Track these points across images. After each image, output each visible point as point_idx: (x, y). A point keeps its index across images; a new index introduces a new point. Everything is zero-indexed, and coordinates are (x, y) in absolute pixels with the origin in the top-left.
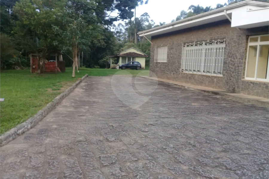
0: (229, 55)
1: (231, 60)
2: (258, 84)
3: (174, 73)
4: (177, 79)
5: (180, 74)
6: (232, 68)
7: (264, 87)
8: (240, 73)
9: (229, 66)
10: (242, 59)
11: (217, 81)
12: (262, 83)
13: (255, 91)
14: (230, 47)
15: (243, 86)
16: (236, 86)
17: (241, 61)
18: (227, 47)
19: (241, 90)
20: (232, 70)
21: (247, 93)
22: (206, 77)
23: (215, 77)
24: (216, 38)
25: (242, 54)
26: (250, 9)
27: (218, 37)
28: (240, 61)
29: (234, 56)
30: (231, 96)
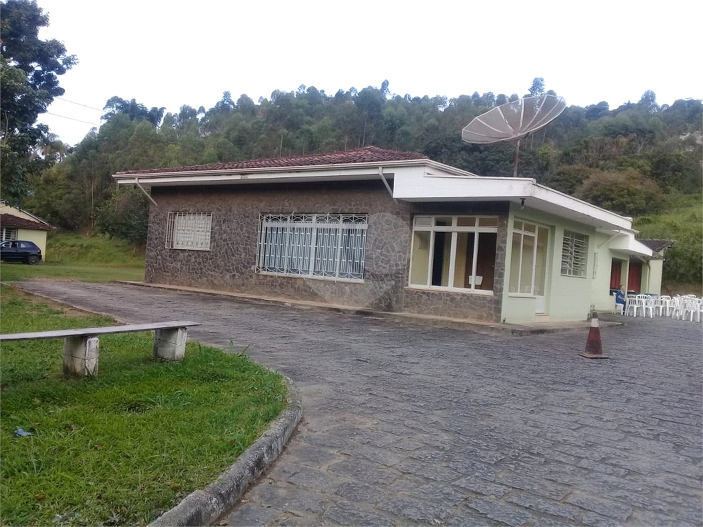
0: (377, 243)
1: (381, 254)
2: (436, 295)
3: (234, 275)
4: (243, 288)
5: (251, 277)
6: (384, 268)
7: (447, 300)
8: (400, 276)
9: (376, 264)
10: (404, 253)
11: (351, 292)
12: (444, 294)
13: (432, 307)
14: (379, 230)
15: (408, 299)
16: (395, 299)
17: (403, 256)
18: (373, 231)
19: (405, 307)
20: (384, 270)
21: (416, 312)
22: (326, 284)
23: (347, 284)
24: (347, 211)
25: (403, 244)
26: (428, 174)
27: (351, 209)
28: (400, 256)
29: (387, 247)
30: (400, 316)
